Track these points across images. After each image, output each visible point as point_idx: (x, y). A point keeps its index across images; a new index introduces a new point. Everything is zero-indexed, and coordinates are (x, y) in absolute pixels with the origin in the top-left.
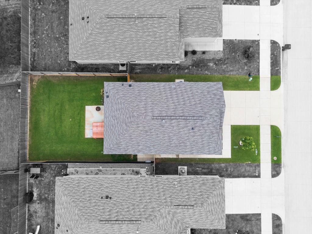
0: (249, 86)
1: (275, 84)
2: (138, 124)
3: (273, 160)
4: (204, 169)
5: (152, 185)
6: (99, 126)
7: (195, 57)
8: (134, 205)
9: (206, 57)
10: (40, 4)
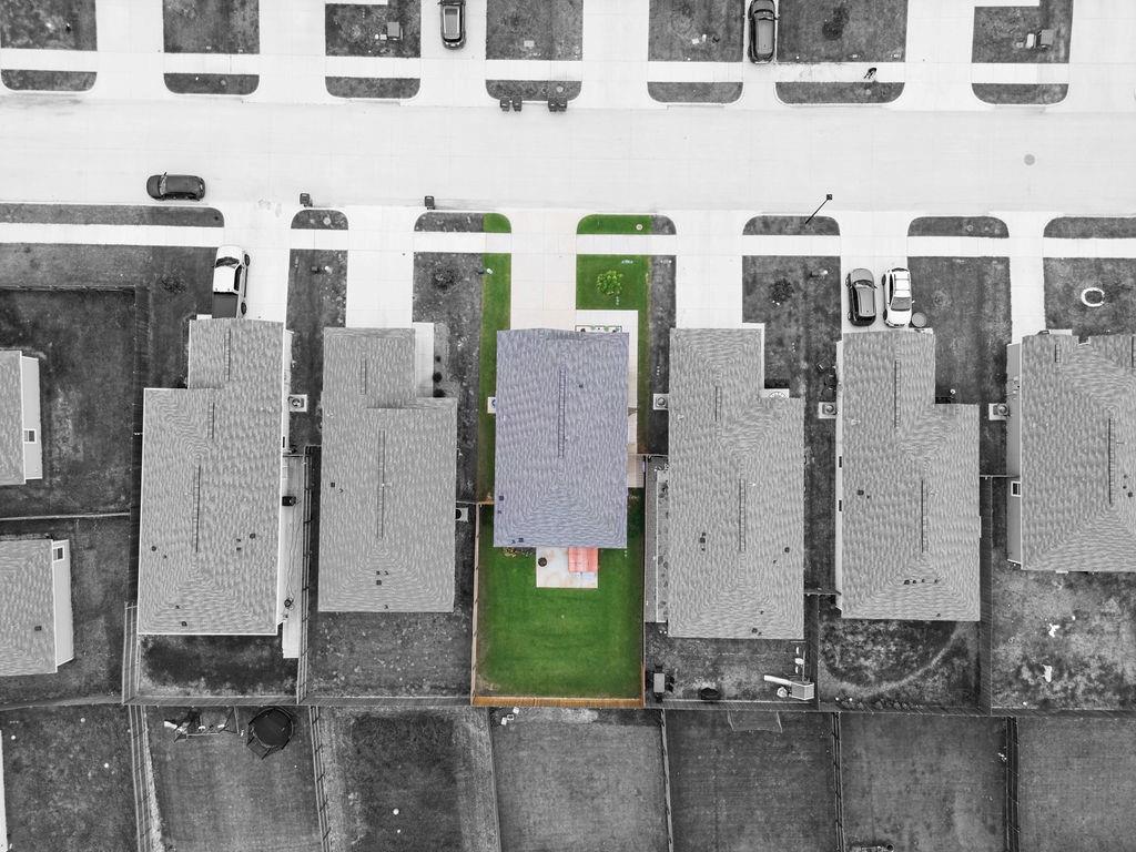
0: (503, 274)
1: (499, 224)
2: (572, 484)
3: (644, 232)
4: (658, 361)
5: (682, 460)
6: (576, 559)
7: (446, 375)
8: (715, 493)
9: (445, 354)
10: (336, 676)
